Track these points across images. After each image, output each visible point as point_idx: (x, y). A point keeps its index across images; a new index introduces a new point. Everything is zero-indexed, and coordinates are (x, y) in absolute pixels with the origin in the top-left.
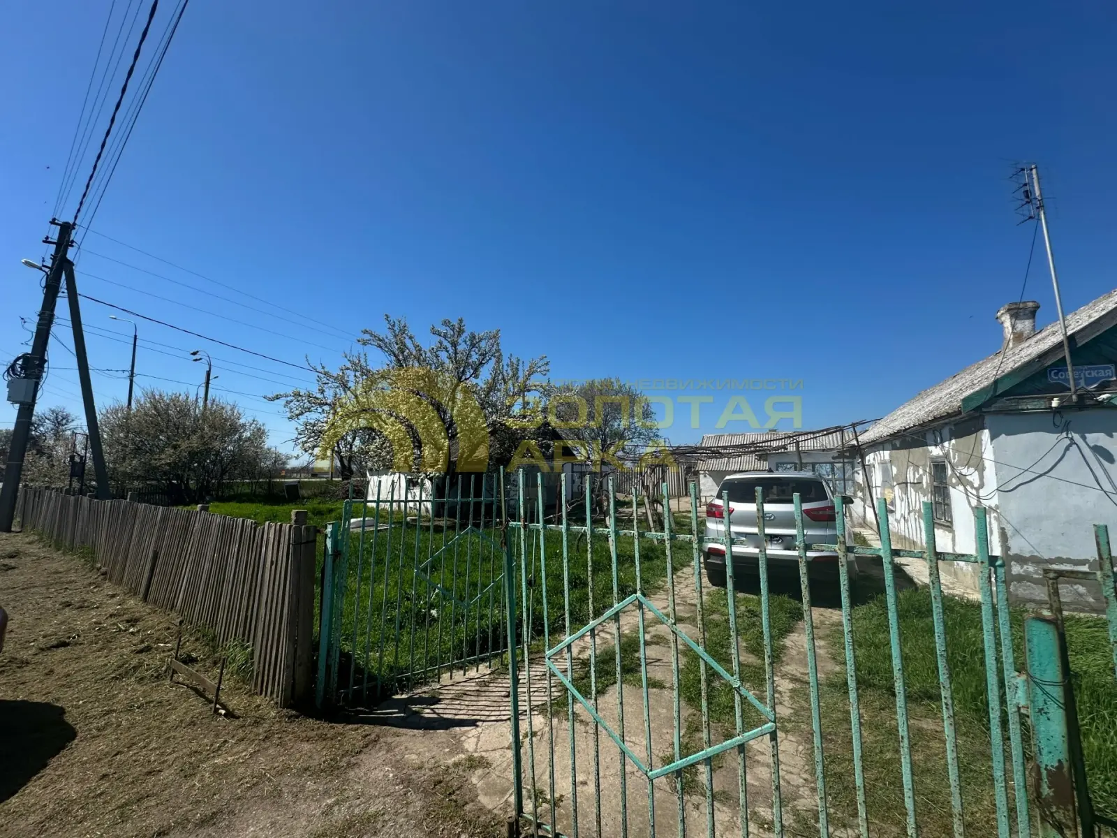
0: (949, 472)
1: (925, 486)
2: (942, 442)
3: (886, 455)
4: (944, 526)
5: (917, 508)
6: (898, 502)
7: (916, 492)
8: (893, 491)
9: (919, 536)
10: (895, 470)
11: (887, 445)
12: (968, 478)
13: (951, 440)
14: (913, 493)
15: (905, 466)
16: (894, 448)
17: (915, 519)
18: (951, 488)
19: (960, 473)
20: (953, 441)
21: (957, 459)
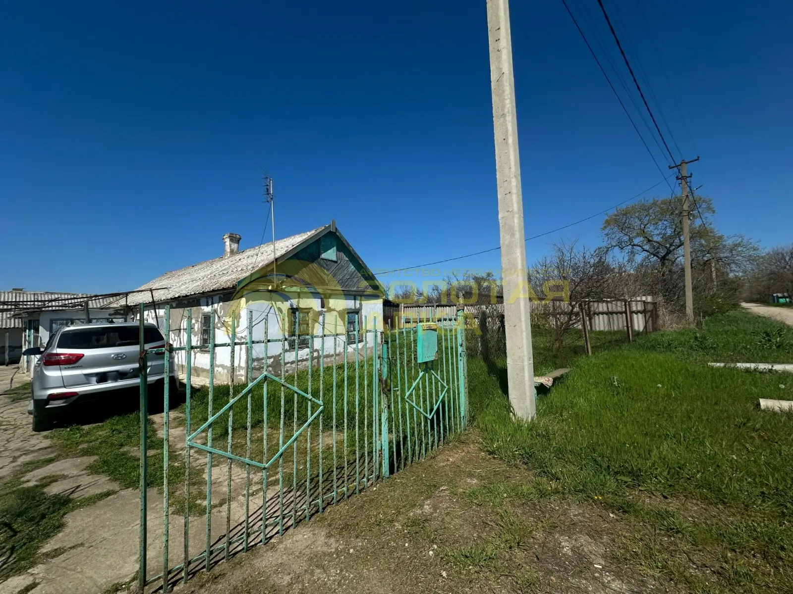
1: (196, 330)
2: (212, 304)
3: (161, 312)
4: (208, 351)
11: (165, 306)
16: (170, 307)
18: (216, 330)
19: (224, 321)
20: (221, 304)
21: (222, 313)
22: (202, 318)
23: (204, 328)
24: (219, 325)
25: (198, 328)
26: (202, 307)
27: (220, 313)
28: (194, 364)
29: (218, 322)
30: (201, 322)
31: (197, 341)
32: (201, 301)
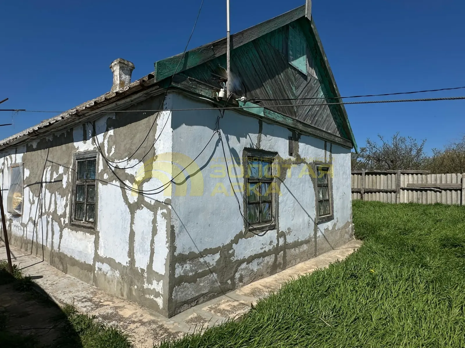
0: (101, 167)
1: (64, 186)
2: (94, 134)
3: (18, 158)
4: (85, 227)
5: (52, 209)
6: (27, 205)
7: (52, 193)
8: (22, 194)
9: (50, 240)
10: (27, 173)
11: (21, 148)
12: (128, 171)
13: (107, 130)
14: (48, 194)
15: (41, 167)
16: (30, 149)
17: (48, 222)
18: (100, 185)
19: (116, 167)
20: (111, 132)
21: (113, 152)
22: (74, 164)
23: (78, 182)
24: (106, 176)
25: (68, 182)
26: (76, 144)
27: (109, 151)
28: (59, 248)
29: (104, 171)
30: (73, 170)
31: (66, 206)
32: (74, 132)
